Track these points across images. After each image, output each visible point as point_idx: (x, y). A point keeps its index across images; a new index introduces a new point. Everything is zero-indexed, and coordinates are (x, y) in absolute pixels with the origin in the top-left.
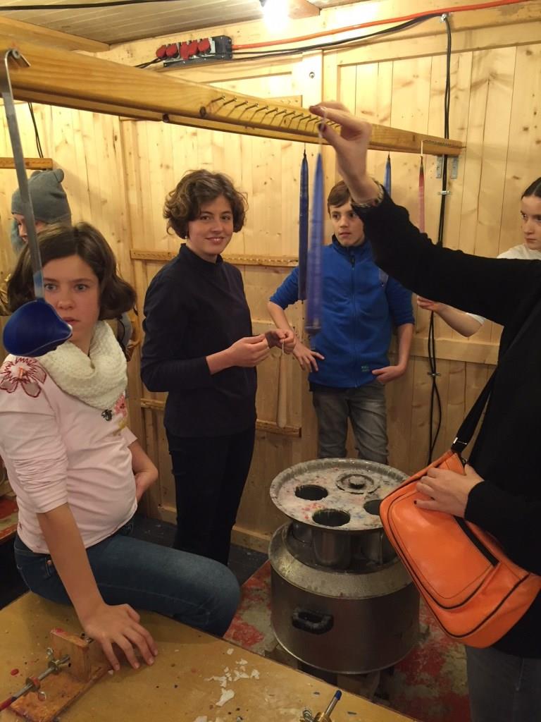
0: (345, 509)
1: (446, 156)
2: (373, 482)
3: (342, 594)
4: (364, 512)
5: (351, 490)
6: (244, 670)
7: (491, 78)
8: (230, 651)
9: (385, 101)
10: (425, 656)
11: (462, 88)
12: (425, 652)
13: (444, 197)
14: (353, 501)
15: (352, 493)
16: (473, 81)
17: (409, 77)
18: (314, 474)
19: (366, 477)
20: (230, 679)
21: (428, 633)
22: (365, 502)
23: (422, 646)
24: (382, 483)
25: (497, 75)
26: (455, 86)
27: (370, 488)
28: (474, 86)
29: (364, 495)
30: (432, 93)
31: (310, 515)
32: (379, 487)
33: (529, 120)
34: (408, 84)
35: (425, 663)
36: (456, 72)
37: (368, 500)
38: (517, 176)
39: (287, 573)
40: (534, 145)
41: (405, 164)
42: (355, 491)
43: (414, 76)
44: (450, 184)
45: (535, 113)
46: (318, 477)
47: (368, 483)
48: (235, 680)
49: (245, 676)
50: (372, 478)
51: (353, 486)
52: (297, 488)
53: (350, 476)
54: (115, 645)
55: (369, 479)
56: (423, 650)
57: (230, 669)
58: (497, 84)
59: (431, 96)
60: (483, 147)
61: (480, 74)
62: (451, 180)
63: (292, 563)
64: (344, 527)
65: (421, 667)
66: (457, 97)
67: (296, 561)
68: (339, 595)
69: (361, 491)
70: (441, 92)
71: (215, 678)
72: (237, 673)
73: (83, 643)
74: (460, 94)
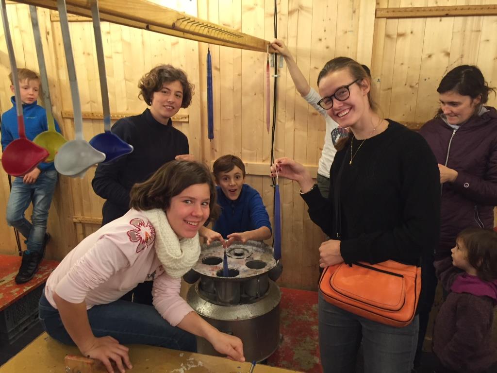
0: (235, 268)
1: (276, 54)
2: (248, 252)
3: (238, 318)
4: (247, 268)
5: (236, 257)
6: (193, 363)
7: (300, 9)
8: (181, 355)
9: (238, 19)
10: (283, 352)
11: (283, 13)
12: (283, 350)
13: (276, 78)
14: (239, 263)
15: (237, 258)
16: (290, 9)
17: (251, 4)
18: (211, 250)
19: (244, 249)
20: (186, 369)
21: (283, 339)
22: (246, 263)
23: (281, 347)
24: (253, 252)
25: (303, 7)
26: (279, 12)
27: (246, 254)
28: (290, 13)
29: (245, 258)
30: (266, 15)
31: (215, 273)
32: (252, 254)
33: (322, 35)
34: (251, 9)
35: (284, 355)
36: (279, 4)
37: (247, 261)
38: (317, 67)
39: (202, 311)
40: (325, 49)
41: (252, 58)
42: (239, 257)
43: (254, 4)
44: (279, 71)
45: (325, 31)
46: (214, 252)
47: (245, 252)
48: (189, 369)
49: (194, 366)
50: (248, 249)
51: (236, 254)
52: (203, 259)
53: (234, 249)
54: (111, 360)
55: (246, 250)
56: (281, 349)
57: (184, 364)
58: (303, 12)
59: (265, 17)
60: (297, 50)
61: (293, 6)
62: (280, 69)
63: (205, 304)
64: (237, 277)
65: (282, 358)
66: (280, 19)
67: (207, 303)
68: (236, 318)
69: (242, 257)
70: (271, 15)
71: (177, 370)
72: (189, 366)
73: (90, 361)
74: (283, 17)
